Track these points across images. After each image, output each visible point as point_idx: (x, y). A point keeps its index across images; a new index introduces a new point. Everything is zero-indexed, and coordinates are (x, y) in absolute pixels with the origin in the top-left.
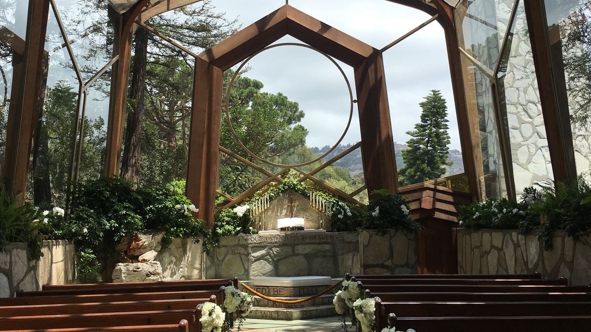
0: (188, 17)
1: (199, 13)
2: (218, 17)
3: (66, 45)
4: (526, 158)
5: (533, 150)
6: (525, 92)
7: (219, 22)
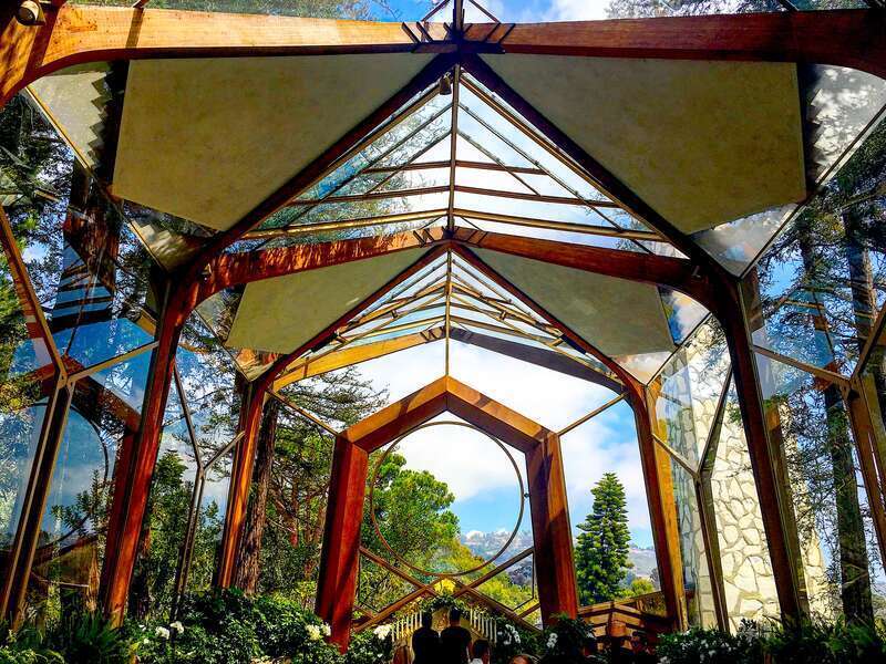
0: (327, 385)
1: (342, 381)
2: (364, 386)
3: (185, 416)
4: (732, 569)
5: (739, 559)
6: (728, 487)
7: (365, 391)
